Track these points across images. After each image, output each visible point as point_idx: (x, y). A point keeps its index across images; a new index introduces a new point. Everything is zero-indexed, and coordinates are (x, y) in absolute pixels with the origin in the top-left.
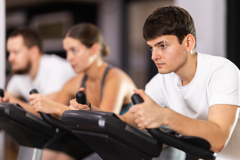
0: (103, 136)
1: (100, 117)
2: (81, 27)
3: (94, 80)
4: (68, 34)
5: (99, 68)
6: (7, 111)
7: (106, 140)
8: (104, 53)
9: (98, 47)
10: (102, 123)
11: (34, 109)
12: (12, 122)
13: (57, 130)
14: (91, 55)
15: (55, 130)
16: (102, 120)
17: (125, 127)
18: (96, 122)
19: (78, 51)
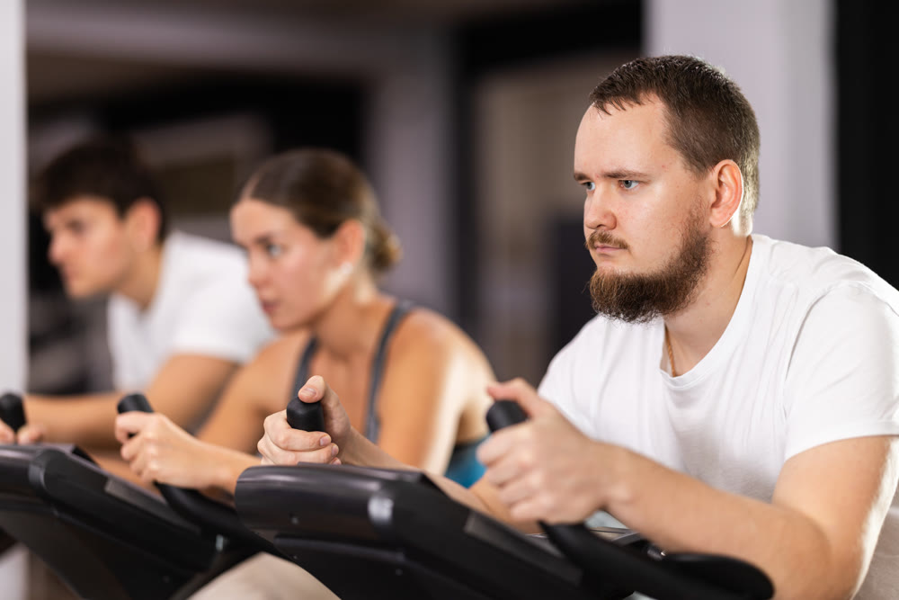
0: (386, 555)
1: (373, 486)
2: (298, 162)
3: (342, 356)
4: (249, 189)
5: (364, 312)
6: (38, 474)
7: (399, 572)
8: (379, 259)
9: (356, 234)
10: (380, 509)
11: (139, 473)
12: (56, 513)
13: (220, 543)
14: (334, 263)
15: (214, 541)
16: (382, 497)
17: (464, 523)
18: (359, 506)
19: (285, 249)
